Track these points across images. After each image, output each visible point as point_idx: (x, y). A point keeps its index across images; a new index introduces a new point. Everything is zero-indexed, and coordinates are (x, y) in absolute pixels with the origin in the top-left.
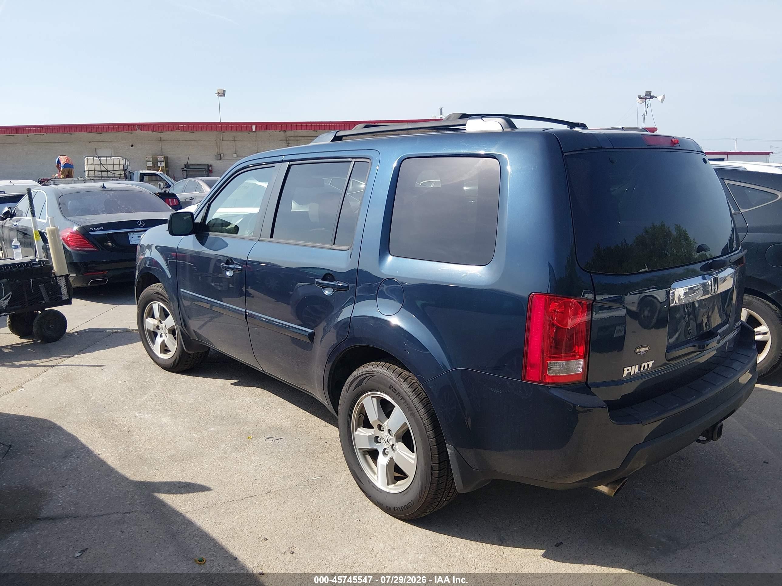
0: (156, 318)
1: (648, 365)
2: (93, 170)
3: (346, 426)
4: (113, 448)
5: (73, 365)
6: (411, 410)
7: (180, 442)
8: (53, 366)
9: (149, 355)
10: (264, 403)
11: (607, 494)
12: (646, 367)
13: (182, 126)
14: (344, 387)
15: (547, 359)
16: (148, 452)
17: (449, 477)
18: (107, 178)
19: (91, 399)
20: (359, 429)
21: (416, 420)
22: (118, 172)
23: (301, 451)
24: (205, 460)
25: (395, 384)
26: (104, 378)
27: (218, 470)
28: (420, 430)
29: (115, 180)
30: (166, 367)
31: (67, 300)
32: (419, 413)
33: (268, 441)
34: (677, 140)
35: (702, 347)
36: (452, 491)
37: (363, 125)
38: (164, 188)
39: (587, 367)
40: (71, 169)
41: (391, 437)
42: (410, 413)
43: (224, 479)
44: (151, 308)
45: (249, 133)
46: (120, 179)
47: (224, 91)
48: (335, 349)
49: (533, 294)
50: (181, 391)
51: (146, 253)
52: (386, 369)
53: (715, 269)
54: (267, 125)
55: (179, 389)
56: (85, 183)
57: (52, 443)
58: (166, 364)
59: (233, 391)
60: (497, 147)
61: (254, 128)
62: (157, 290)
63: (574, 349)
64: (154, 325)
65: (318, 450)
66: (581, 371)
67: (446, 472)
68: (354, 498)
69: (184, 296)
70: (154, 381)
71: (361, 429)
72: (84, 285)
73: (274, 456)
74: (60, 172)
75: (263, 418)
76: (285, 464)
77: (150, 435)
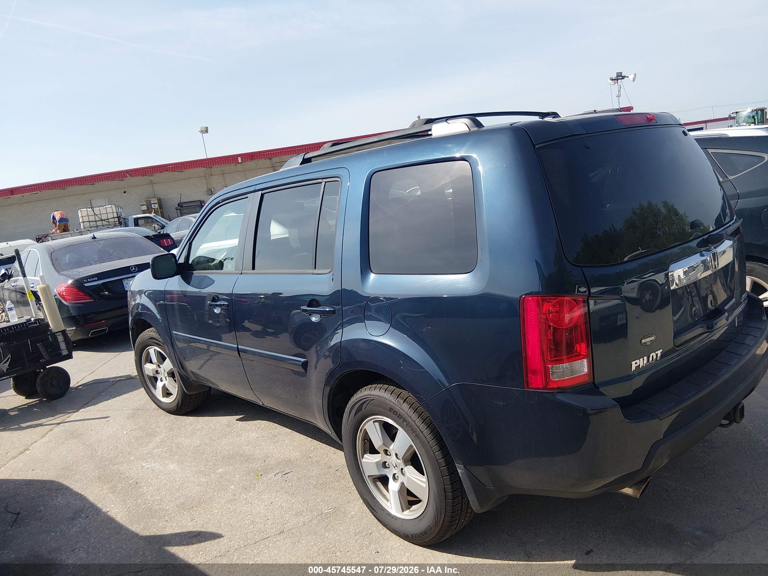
0: (153, 362)
1: (657, 355)
2: (87, 222)
3: (352, 454)
4: (122, 503)
5: (78, 420)
6: (415, 432)
7: (189, 489)
8: (59, 424)
9: (152, 400)
10: (271, 436)
11: (633, 496)
12: (655, 357)
13: (170, 166)
14: (345, 414)
15: (549, 363)
16: (156, 503)
17: (464, 497)
18: (103, 227)
19: (98, 454)
20: (365, 456)
21: (422, 442)
22: (112, 220)
23: (312, 484)
24: (215, 505)
25: (395, 407)
26: (109, 430)
27: (229, 514)
28: (427, 452)
29: (110, 228)
30: (170, 411)
31: (67, 355)
32: (423, 434)
33: (277, 477)
34: (653, 116)
35: (710, 326)
36: (469, 511)
37: (330, 144)
38: (159, 229)
39: (592, 366)
40: (66, 222)
41: (399, 461)
42: (414, 435)
43: (235, 524)
44: (148, 354)
45: (236, 165)
46: (115, 226)
47: (207, 128)
48: (331, 375)
49: (524, 296)
50: (187, 434)
51: (136, 299)
52: (384, 391)
53: (713, 243)
54: (252, 155)
55: (185, 432)
56: (81, 235)
57: (61, 505)
58: (170, 408)
59: (238, 427)
60: (465, 148)
61: (240, 160)
62: (152, 335)
63: (576, 349)
64: (153, 370)
65: (328, 480)
66: (587, 371)
67: (460, 492)
68: (370, 528)
69: (177, 338)
70: (159, 427)
71: (368, 455)
72: (85, 337)
73: (285, 491)
74: (56, 227)
75: (271, 453)
76: (296, 500)
77: (157, 485)
